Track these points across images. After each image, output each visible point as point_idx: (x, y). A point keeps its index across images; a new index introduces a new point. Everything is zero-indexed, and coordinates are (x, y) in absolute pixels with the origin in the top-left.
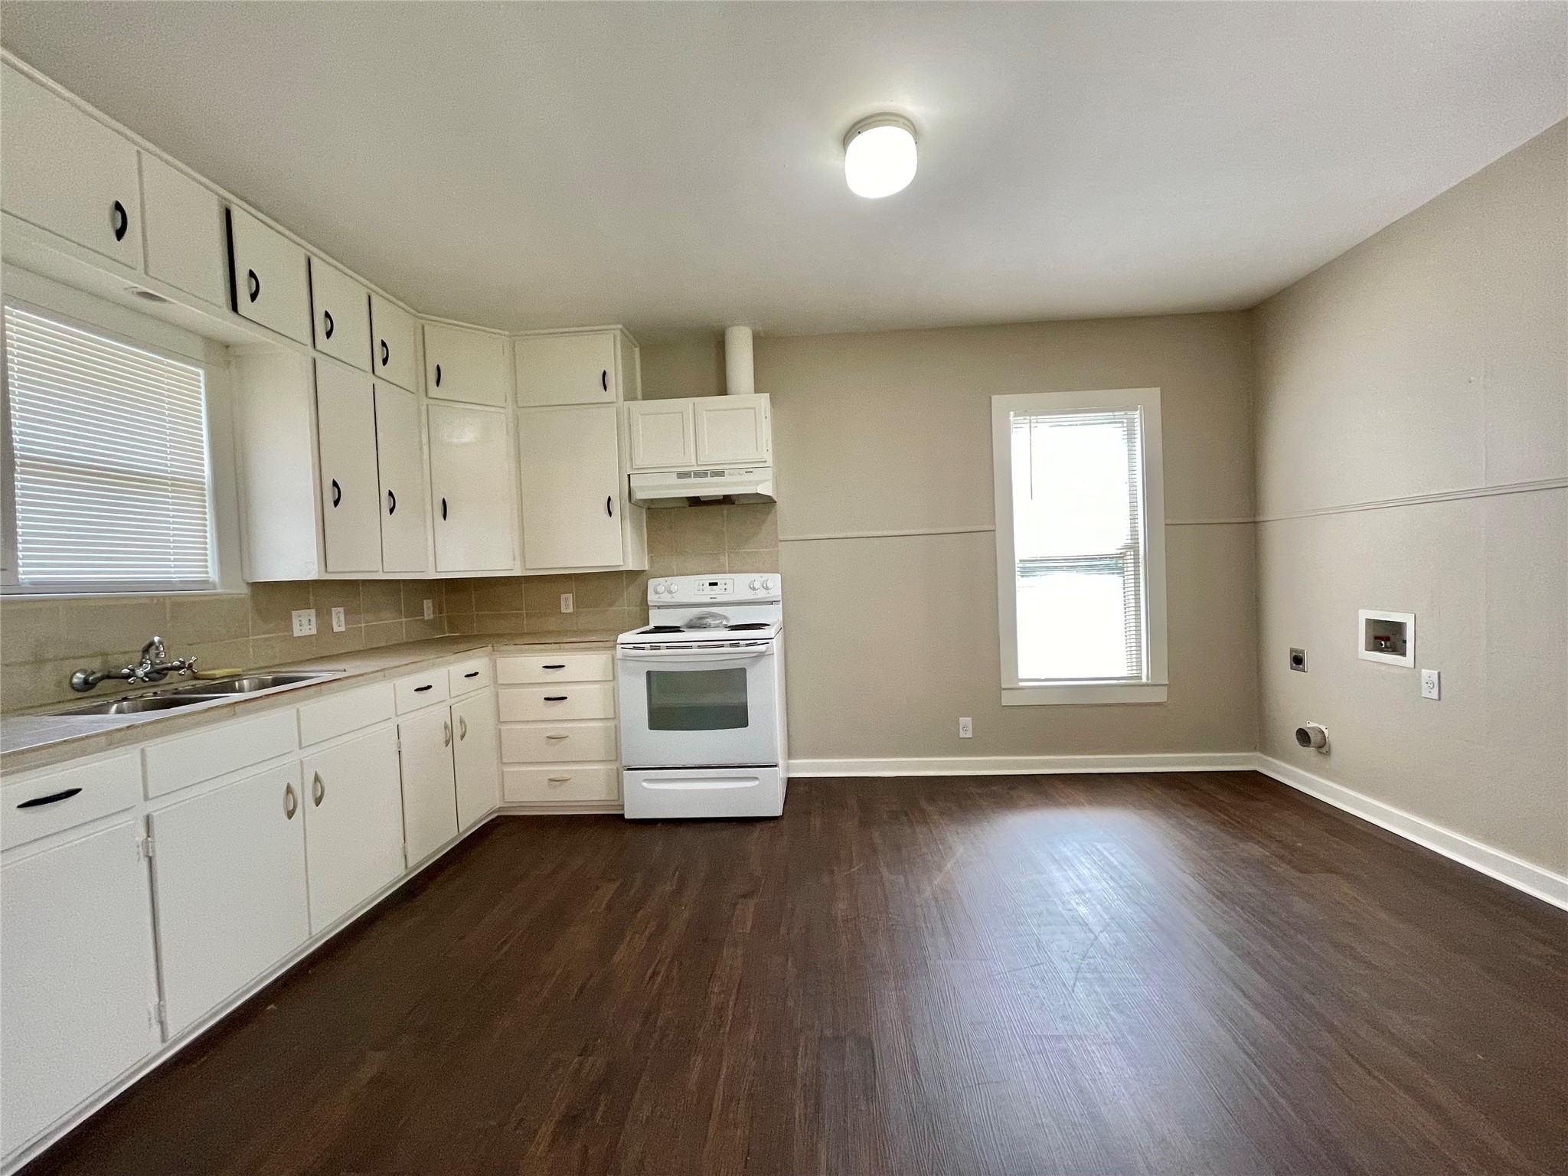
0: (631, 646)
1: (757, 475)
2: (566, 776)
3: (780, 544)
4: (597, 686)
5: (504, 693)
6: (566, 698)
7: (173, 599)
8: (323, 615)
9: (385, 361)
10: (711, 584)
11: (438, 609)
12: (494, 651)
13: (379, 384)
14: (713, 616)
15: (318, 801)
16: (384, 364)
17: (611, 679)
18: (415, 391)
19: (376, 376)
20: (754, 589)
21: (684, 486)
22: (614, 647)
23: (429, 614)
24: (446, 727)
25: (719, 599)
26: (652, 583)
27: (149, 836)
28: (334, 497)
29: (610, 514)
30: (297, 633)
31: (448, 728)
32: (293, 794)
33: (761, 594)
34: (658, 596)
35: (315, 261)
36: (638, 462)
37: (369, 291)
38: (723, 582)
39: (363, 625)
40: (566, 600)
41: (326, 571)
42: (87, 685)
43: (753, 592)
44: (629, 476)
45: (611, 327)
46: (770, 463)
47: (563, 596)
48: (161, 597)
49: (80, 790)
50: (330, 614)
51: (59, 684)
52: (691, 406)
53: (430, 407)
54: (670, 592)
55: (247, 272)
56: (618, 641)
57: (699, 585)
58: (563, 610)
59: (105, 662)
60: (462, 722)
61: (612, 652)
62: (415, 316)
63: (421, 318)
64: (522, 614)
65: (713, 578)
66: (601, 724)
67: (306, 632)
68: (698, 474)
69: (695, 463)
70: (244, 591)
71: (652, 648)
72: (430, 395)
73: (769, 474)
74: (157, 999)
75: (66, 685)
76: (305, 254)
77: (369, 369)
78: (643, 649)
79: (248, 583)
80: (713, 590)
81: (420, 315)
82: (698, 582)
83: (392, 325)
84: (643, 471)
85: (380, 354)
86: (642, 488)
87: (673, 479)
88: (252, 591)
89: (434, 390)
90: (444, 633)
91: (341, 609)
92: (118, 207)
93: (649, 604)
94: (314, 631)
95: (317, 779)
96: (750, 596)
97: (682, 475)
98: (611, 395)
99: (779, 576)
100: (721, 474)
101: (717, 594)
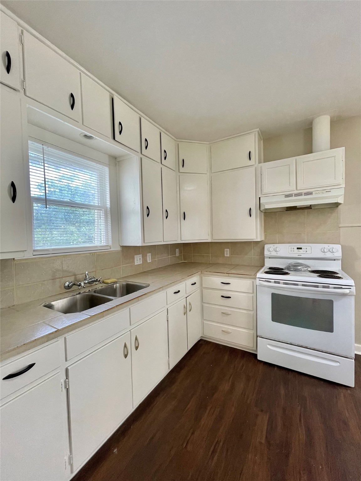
0: (264, 280)
1: (334, 193)
2: (230, 331)
3: (341, 229)
4: (245, 294)
5: (205, 291)
6: (230, 297)
7: (97, 253)
8: (144, 257)
9: (165, 158)
10: (298, 248)
11: (180, 252)
12: (201, 273)
13: (163, 167)
14: (301, 265)
15: (137, 348)
16: (165, 159)
17: (252, 292)
18: (175, 170)
19: (162, 164)
20: (324, 252)
21: (289, 201)
22: (255, 278)
23: (177, 254)
24: (184, 307)
25: (303, 256)
26: (266, 247)
27: (67, 379)
28: (147, 213)
29: (250, 216)
30: (136, 264)
31: (185, 308)
32: (127, 348)
33: (328, 255)
34: (270, 253)
35: (143, 119)
36: (265, 190)
37: (161, 131)
38: (305, 247)
39: (157, 259)
40: (227, 251)
41: (144, 242)
42: (69, 287)
43: (324, 254)
44: (260, 198)
45: (253, 130)
46: (343, 186)
47: (225, 250)
48: (93, 253)
49: (35, 364)
50: (146, 256)
51: (60, 287)
52: (294, 161)
53: (180, 176)
54: (276, 251)
55: (118, 123)
56: (257, 277)
57: (291, 248)
58: (225, 255)
59: (75, 278)
60: (190, 304)
61: (253, 280)
62: (175, 140)
63: (178, 141)
64: (209, 256)
65: (299, 245)
66: (246, 312)
67: (139, 263)
68: (297, 195)
69: (295, 189)
70: (119, 249)
71: (275, 282)
72: (180, 171)
73: (342, 192)
74: (69, 453)
75: (63, 287)
76: (139, 117)
77: (160, 162)
78: (270, 282)
79: (121, 246)
80: (299, 251)
81: (178, 140)
82: (291, 247)
83: (168, 144)
84: (267, 195)
85: (164, 156)
86: (267, 203)
88: (122, 249)
89: (182, 170)
90: (182, 261)
91: (150, 254)
92: (72, 95)
93: (265, 256)
94: (141, 263)
95: (136, 339)
96: (322, 255)
97: (287, 196)
98: (252, 162)
99: (340, 246)
100: (311, 193)
101: (302, 253)
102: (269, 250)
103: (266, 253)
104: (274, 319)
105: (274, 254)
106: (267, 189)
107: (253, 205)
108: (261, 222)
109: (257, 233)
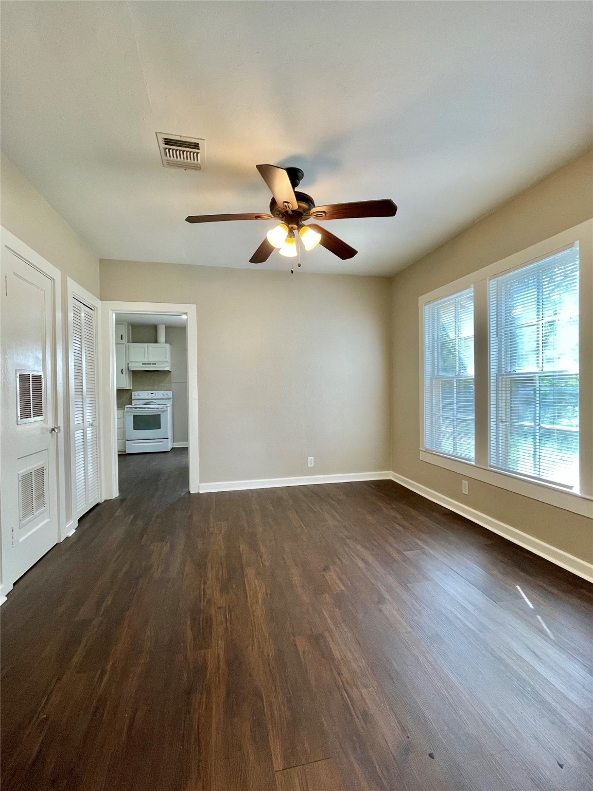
1: (166, 366)
3: (172, 383)
10: (151, 394)
14: (152, 402)
17: (123, 417)
20: (164, 395)
21: (144, 367)
25: (154, 398)
26: (133, 393)
29: (122, 373)
33: (166, 396)
38: (155, 393)
44: (128, 364)
46: (170, 362)
52: (147, 346)
54: (139, 395)
56: (125, 407)
65: (152, 392)
68: (148, 364)
69: (147, 361)
73: (169, 365)
78: (132, 409)
82: (147, 393)
84: (132, 362)
86: (132, 367)
87: (141, 365)
93: (132, 399)
97: (143, 364)
98: (123, 341)
99: (171, 392)
100: (155, 364)
101: (153, 396)
102: (135, 395)
103: (133, 397)
104: (135, 429)
105: (138, 397)
106: (132, 359)
107: (124, 367)
108: (130, 378)
109: (127, 384)
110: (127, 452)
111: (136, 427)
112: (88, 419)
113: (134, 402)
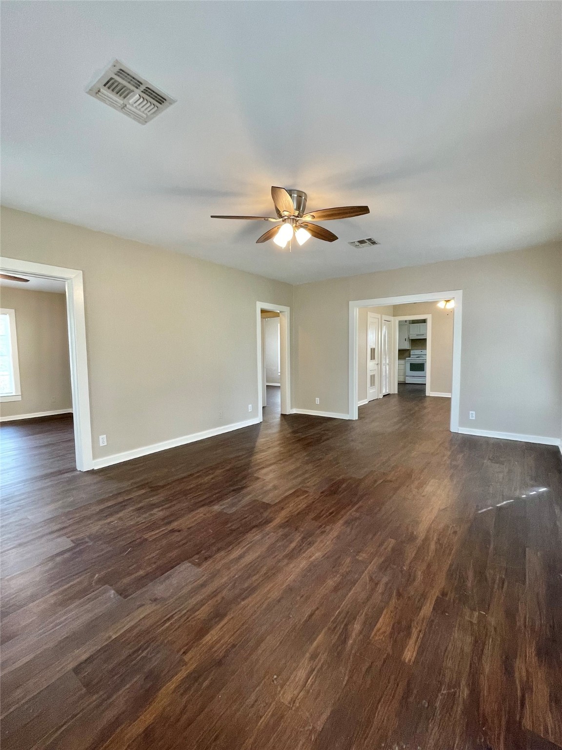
44: (409, 335)
65: (421, 351)
82: (418, 351)
86: (411, 337)
87: (416, 336)
100: (423, 335)
102: (412, 352)
104: (410, 370)
105: (413, 354)
106: (411, 333)
107: (405, 338)
108: (409, 343)
109: (407, 346)
110: (406, 382)
111: (412, 369)
112: (387, 362)
113: (411, 356)
